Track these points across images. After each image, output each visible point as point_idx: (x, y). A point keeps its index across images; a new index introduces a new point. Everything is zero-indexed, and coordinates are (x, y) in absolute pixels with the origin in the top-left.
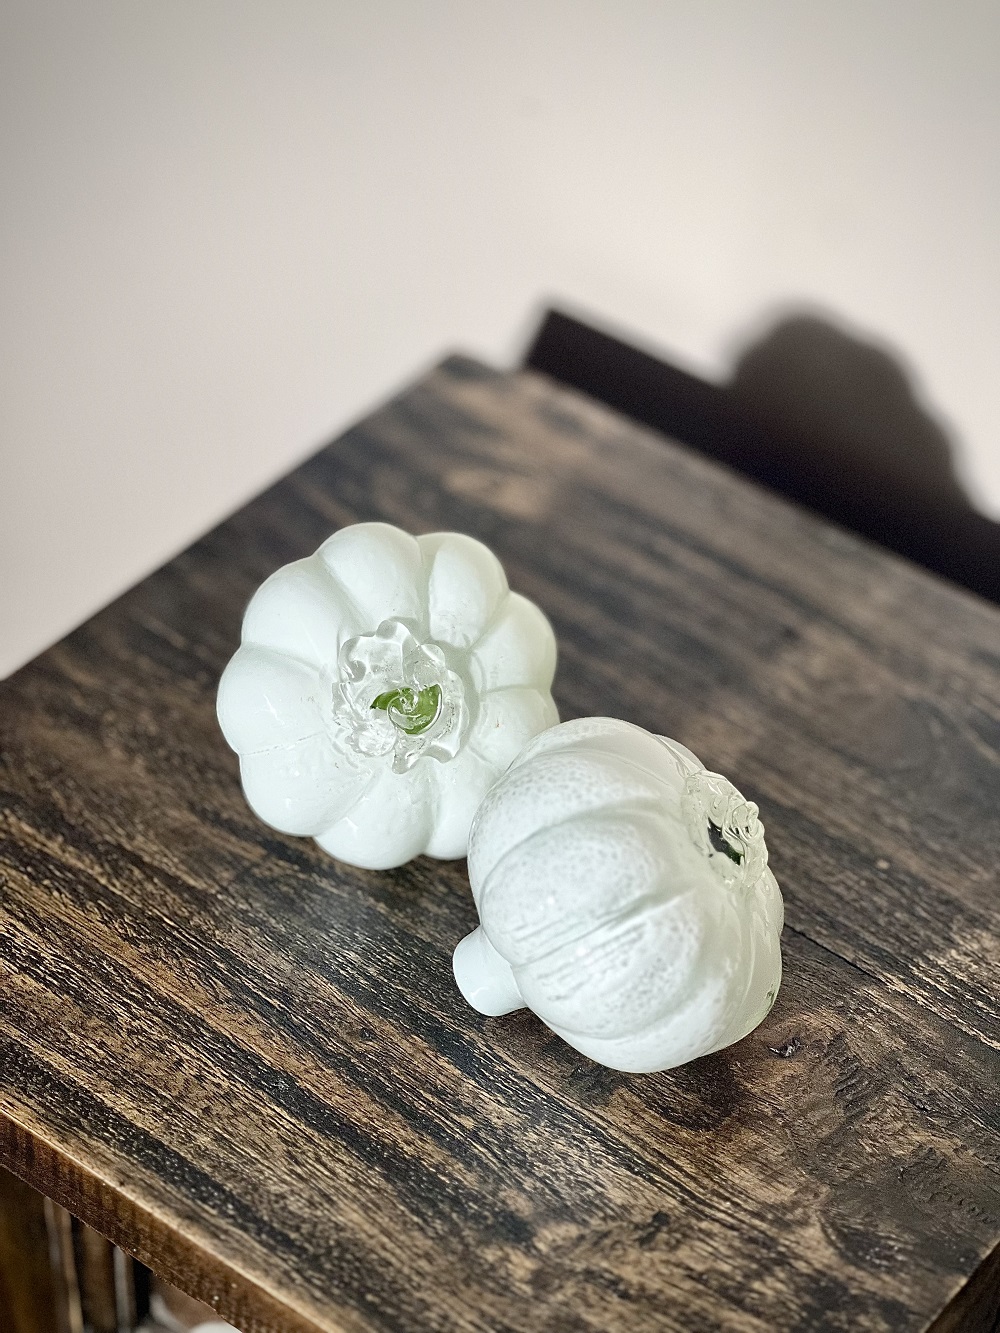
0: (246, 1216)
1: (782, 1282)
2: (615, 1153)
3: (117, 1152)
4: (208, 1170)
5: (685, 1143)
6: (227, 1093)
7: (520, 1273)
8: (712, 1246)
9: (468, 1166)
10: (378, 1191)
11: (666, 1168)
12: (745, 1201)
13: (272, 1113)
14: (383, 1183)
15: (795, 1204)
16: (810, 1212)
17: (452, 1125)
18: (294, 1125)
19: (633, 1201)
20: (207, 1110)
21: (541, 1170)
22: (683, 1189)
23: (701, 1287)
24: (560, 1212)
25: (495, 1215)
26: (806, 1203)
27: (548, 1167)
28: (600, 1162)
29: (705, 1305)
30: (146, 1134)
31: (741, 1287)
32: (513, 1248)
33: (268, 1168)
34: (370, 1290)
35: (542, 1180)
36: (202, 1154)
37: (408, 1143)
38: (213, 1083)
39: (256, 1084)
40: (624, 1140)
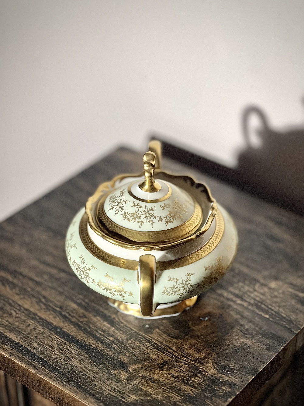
0: (45, 363)
1: (200, 378)
2: (153, 346)
3: (10, 348)
4: (35, 352)
5: (174, 343)
6: (42, 333)
7: (124, 377)
8: (180, 369)
9: (111, 350)
10: (84, 356)
11: (168, 349)
12: (191, 357)
13: (55, 337)
14: (86, 355)
15: (205, 358)
16: (209, 360)
17: (107, 339)
18: (61, 340)
19: (158, 358)
20: (36, 337)
21: (132, 350)
22: (173, 355)
23: (176, 380)
24: (137, 361)
25: (117, 362)
26: (208, 358)
27: (134, 350)
28: (149, 348)
29: (177, 384)
30: (18, 343)
31: (188, 380)
32: (122, 370)
33: (53, 351)
34: (80, 382)
35: (132, 353)
36: (34, 348)
37: (94, 344)
38: (39, 330)
39: (51, 330)
40: (156, 342)
